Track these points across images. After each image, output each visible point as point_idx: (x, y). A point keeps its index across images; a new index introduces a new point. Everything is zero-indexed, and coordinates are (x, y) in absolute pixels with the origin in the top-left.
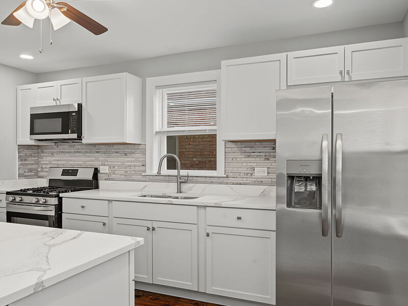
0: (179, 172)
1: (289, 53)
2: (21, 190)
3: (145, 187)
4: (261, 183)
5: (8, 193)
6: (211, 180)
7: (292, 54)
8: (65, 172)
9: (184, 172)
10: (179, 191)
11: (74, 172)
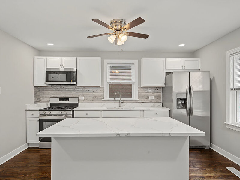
0: (120, 99)
1: (166, 58)
2: (45, 108)
3: (104, 105)
4: (152, 102)
5: (40, 110)
6: (133, 101)
7: (167, 59)
8: (61, 100)
9: (122, 99)
10: (120, 106)
11: (67, 99)
